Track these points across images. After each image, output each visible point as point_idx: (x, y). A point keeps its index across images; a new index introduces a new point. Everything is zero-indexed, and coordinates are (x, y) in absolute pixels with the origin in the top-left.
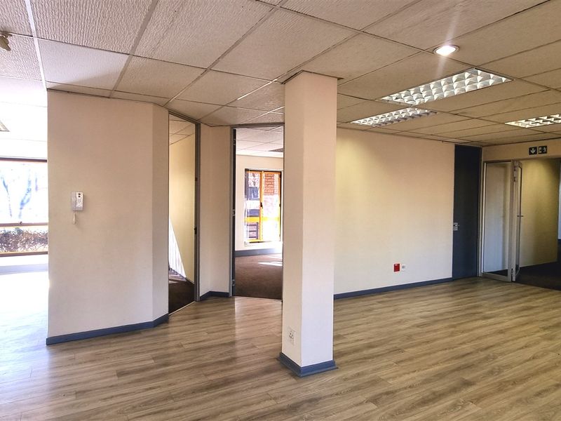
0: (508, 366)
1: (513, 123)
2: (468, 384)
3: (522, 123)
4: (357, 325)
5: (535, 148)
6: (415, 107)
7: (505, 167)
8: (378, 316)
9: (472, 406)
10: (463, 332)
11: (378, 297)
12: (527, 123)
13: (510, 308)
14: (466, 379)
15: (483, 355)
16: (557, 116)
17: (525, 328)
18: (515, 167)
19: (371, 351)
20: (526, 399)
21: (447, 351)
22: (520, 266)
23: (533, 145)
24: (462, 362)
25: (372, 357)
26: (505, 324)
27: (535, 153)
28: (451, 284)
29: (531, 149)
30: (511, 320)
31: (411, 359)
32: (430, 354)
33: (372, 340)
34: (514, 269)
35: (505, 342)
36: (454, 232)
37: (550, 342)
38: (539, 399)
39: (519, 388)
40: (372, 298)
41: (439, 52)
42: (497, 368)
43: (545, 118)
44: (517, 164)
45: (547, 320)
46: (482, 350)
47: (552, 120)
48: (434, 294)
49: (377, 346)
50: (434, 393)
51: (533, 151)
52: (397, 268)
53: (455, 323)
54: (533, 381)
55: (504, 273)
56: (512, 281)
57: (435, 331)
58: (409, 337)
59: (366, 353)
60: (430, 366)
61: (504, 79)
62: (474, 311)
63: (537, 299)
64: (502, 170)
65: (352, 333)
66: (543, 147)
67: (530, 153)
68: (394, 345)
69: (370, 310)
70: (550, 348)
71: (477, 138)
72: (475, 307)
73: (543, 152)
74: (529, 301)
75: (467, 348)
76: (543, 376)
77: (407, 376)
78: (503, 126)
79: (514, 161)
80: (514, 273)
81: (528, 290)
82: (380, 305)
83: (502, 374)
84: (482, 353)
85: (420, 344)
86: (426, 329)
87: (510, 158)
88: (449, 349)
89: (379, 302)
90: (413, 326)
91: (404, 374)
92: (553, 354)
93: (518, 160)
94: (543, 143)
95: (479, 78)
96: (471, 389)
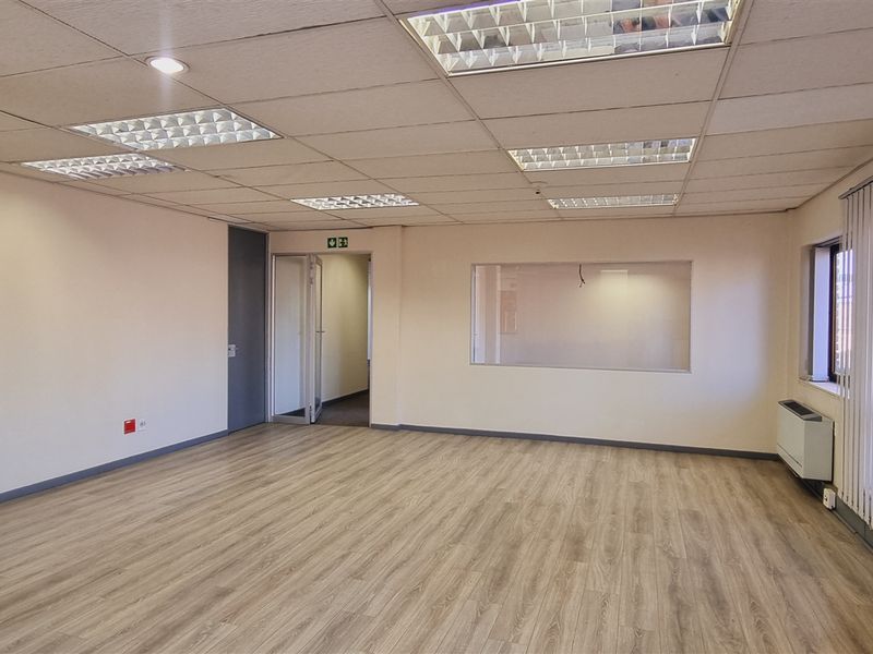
0: (287, 547)
1: (301, 201)
2: (224, 593)
3: (312, 203)
4: (31, 547)
5: (335, 239)
6: (143, 153)
7: (301, 262)
8: (84, 519)
9: (224, 626)
10: (230, 512)
11: (89, 483)
12: (331, 202)
13: (302, 461)
14: (222, 586)
15: (254, 540)
16: (365, 198)
17: (316, 487)
18: (311, 263)
19: (56, 589)
20: (302, 589)
21: (200, 549)
22: (322, 401)
23: (332, 234)
24: (220, 561)
25: (56, 599)
26: (293, 486)
27: (335, 246)
28: (225, 440)
29: (329, 240)
30: (300, 478)
31: (135, 581)
32: (169, 563)
33: (60, 568)
34: (313, 407)
35: (287, 514)
36: (230, 359)
37: (345, 498)
38: (318, 583)
39: (295, 576)
40: (78, 487)
41: (155, 63)
42: (270, 555)
43: (352, 198)
44: (314, 259)
45: (345, 470)
46: (253, 534)
47: (360, 202)
48: (196, 460)
49: (70, 576)
50: (165, 628)
51: (332, 244)
52: (130, 427)
53: (220, 501)
54: (314, 560)
55: (300, 413)
56: (312, 423)
57: (185, 521)
58: (139, 543)
59: (42, 595)
60: (167, 583)
61: (272, 135)
62: (252, 476)
63: (337, 443)
64: (297, 268)
65: (19, 565)
66: (343, 239)
67: (330, 246)
68: (106, 566)
69: (68, 512)
70: (341, 508)
71: (257, 218)
72: (256, 469)
73: (344, 246)
74: (328, 447)
75: (233, 536)
76: (329, 549)
77: (122, 614)
78: (288, 203)
79: (309, 254)
80: (313, 412)
81: (328, 433)
82: (93, 498)
83: (277, 561)
84: (253, 538)
85: (156, 550)
86: (171, 521)
87: (306, 251)
88: (204, 545)
89: (91, 493)
90: (149, 522)
91: (116, 612)
92: (344, 514)
93: (315, 255)
94: (343, 234)
95: (236, 125)
96: (227, 601)
